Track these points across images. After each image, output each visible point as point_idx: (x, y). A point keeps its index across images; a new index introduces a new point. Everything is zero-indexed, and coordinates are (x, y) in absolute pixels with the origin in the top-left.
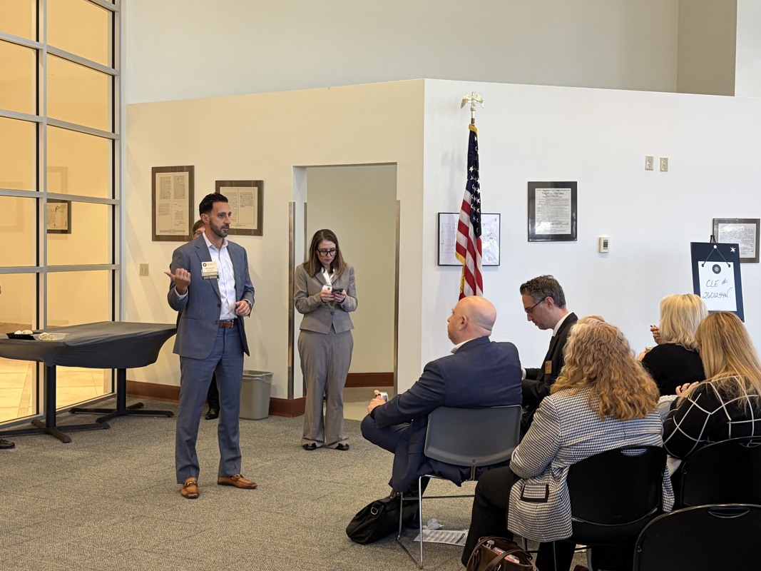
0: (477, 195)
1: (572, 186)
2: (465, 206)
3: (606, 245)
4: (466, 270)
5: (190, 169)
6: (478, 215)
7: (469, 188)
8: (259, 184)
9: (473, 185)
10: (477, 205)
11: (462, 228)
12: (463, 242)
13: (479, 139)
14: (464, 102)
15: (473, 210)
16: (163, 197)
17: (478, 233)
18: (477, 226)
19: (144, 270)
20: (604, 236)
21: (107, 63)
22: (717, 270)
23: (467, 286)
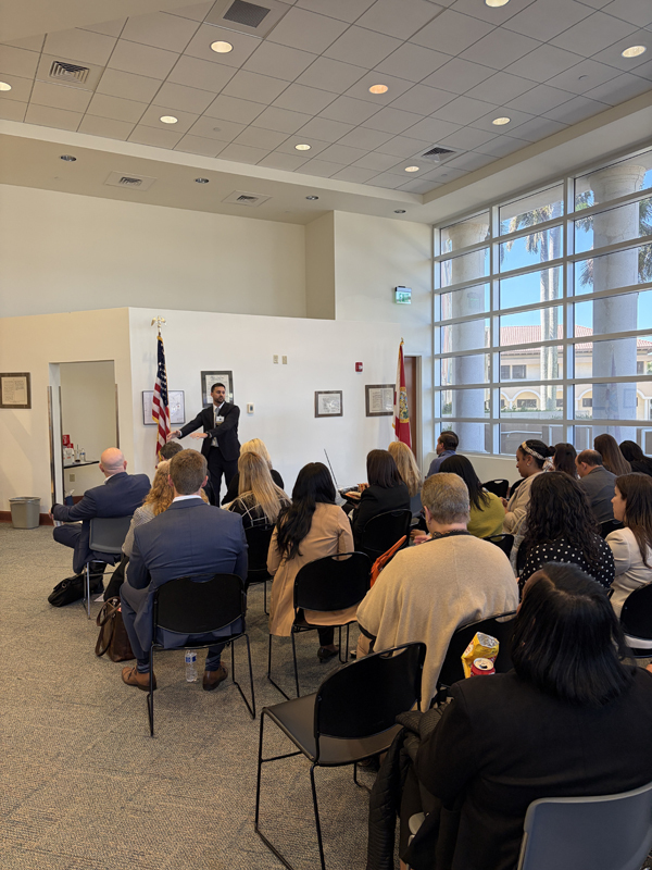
0: (165, 381)
1: (229, 373)
2: (157, 387)
3: (252, 408)
4: (160, 428)
6: (166, 393)
7: (159, 376)
8: (27, 375)
9: (161, 374)
10: (165, 387)
11: (156, 401)
12: (156, 409)
13: (164, 345)
14: (153, 322)
15: (162, 389)
17: (166, 403)
18: (165, 399)
20: (251, 403)
23: (160, 436)
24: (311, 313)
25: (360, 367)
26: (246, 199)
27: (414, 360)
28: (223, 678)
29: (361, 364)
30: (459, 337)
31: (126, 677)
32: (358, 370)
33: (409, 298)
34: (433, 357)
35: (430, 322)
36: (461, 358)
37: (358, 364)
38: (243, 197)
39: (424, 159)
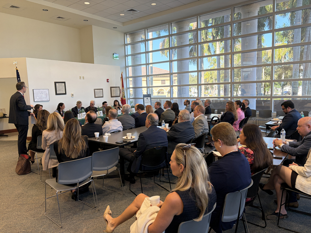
1: (64, 83)
3: (73, 95)
20: (72, 93)
25: (108, 81)
26: (60, 18)
30: (134, 71)
33: (118, 57)
34: (127, 78)
35: (125, 66)
39: (127, 12)
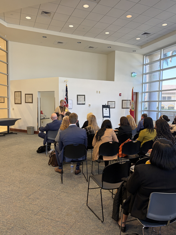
0: (68, 97)
1: (84, 95)
5: (21, 92)
6: (68, 100)
8: (32, 94)
9: (67, 95)
13: (68, 87)
14: (65, 81)
16: (16, 97)
18: (67, 102)
19: (13, 109)
20: (90, 104)
21: (6, 73)
22: (106, 109)
24: (108, 79)
25: (121, 95)
26: (91, 48)
27: (137, 94)
28: (80, 172)
29: (121, 94)
30: (150, 87)
31: (56, 170)
32: (120, 95)
33: (136, 76)
34: (142, 93)
35: (142, 82)
36: (150, 93)
37: (120, 94)
38: (90, 47)
39: (142, 36)
